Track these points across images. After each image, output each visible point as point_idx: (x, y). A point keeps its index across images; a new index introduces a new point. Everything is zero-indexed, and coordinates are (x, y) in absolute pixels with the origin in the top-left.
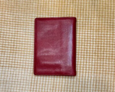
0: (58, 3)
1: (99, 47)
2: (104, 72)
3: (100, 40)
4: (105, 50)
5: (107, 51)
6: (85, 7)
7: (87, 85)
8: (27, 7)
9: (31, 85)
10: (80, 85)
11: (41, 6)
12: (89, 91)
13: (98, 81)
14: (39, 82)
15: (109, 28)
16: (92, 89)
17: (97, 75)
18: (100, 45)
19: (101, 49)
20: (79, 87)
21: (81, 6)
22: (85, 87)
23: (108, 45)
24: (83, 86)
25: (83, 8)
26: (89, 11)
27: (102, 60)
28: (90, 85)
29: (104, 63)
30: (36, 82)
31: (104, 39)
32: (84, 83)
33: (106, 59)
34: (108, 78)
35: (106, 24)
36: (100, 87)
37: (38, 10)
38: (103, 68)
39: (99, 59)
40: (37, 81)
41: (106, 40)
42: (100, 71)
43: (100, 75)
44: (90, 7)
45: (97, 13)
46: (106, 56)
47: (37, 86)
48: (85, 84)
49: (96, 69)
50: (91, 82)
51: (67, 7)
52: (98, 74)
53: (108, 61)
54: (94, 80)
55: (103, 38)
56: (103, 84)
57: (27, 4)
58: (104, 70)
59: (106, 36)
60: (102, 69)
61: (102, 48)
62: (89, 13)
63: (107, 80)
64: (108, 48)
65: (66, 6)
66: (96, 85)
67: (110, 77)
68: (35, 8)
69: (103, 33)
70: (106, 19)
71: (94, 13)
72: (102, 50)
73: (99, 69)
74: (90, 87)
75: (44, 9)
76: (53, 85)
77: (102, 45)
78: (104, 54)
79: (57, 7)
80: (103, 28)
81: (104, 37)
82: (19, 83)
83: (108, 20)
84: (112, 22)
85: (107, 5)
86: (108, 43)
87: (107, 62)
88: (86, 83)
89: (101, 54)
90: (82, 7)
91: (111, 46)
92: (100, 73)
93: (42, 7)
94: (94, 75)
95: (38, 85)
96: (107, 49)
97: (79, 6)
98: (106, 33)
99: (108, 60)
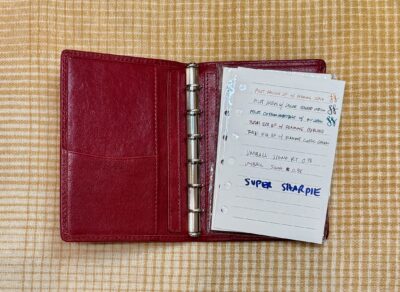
0: (213, 19)
1: (352, 152)
2: (370, 228)
3: (352, 129)
4: (370, 159)
5: (375, 163)
6: (299, 25)
7: (320, 270)
8: (116, 36)
9: (145, 282)
10: (298, 273)
11: (158, 31)
12: (324, 289)
13: (352, 258)
14: (168, 272)
15: (379, 90)
16: (333, 281)
17: (348, 239)
18: (352, 144)
19: (356, 155)
20: (293, 277)
21: (286, 21)
22: (312, 277)
23: (379, 143)
24: (307, 273)
25: (295, 28)
26: (313, 36)
27: (361, 189)
28: (329, 270)
29: (367, 200)
30: (158, 271)
31: (366, 125)
32: (308, 266)
33: (375, 186)
34: (384, 246)
35: (370, 74)
36: (360, 274)
37: (150, 44)
38: (366, 216)
39: (352, 189)
40: (163, 268)
41: (370, 128)
42: (356, 224)
43: (356, 238)
44: (317, 24)
45: (339, 42)
46: (375, 178)
47: (162, 283)
48: (311, 269)
49: (343, 220)
50: (329, 261)
51: (243, 28)
52: (351, 235)
53: (382, 193)
54: (339, 254)
55: (361, 121)
56: (370, 266)
57: (116, 29)
58: (371, 220)
59: (370, 113)
60: (362, 220)
61: (361, 152)
62: (312, 43)
63: (379, 251)
64: (379, 151)
65: (238, 25)
66: (346, 270)
67: (388, 242)
68: (141, 37)
69: (360, 105)
70: (370, 59)
71: (330, 43)
72: (361, 159)
73: (352, 220)
74: (329, 277)
75: (170, 41)
76: (214, 276)
77: (361, 144)
78: (366, 170)
79: (209, 30)
80: (361, 90)
81: (365, 117)
82: (107, 278)
83: (374, 63)
84: (387, 67)
85: (369, 15)
86: (379, 136)
87: (379, 196)
88: (316, 266)
89: (356, 171)
90: (291, 25)
91: (388, 144)
92: (357, 232)
93: (162, 34)
94: (339, 239)
95: (166, 279)
96: (375, 155)
97: (281, 24)
98: (370, 104)
99: (379, 190)
